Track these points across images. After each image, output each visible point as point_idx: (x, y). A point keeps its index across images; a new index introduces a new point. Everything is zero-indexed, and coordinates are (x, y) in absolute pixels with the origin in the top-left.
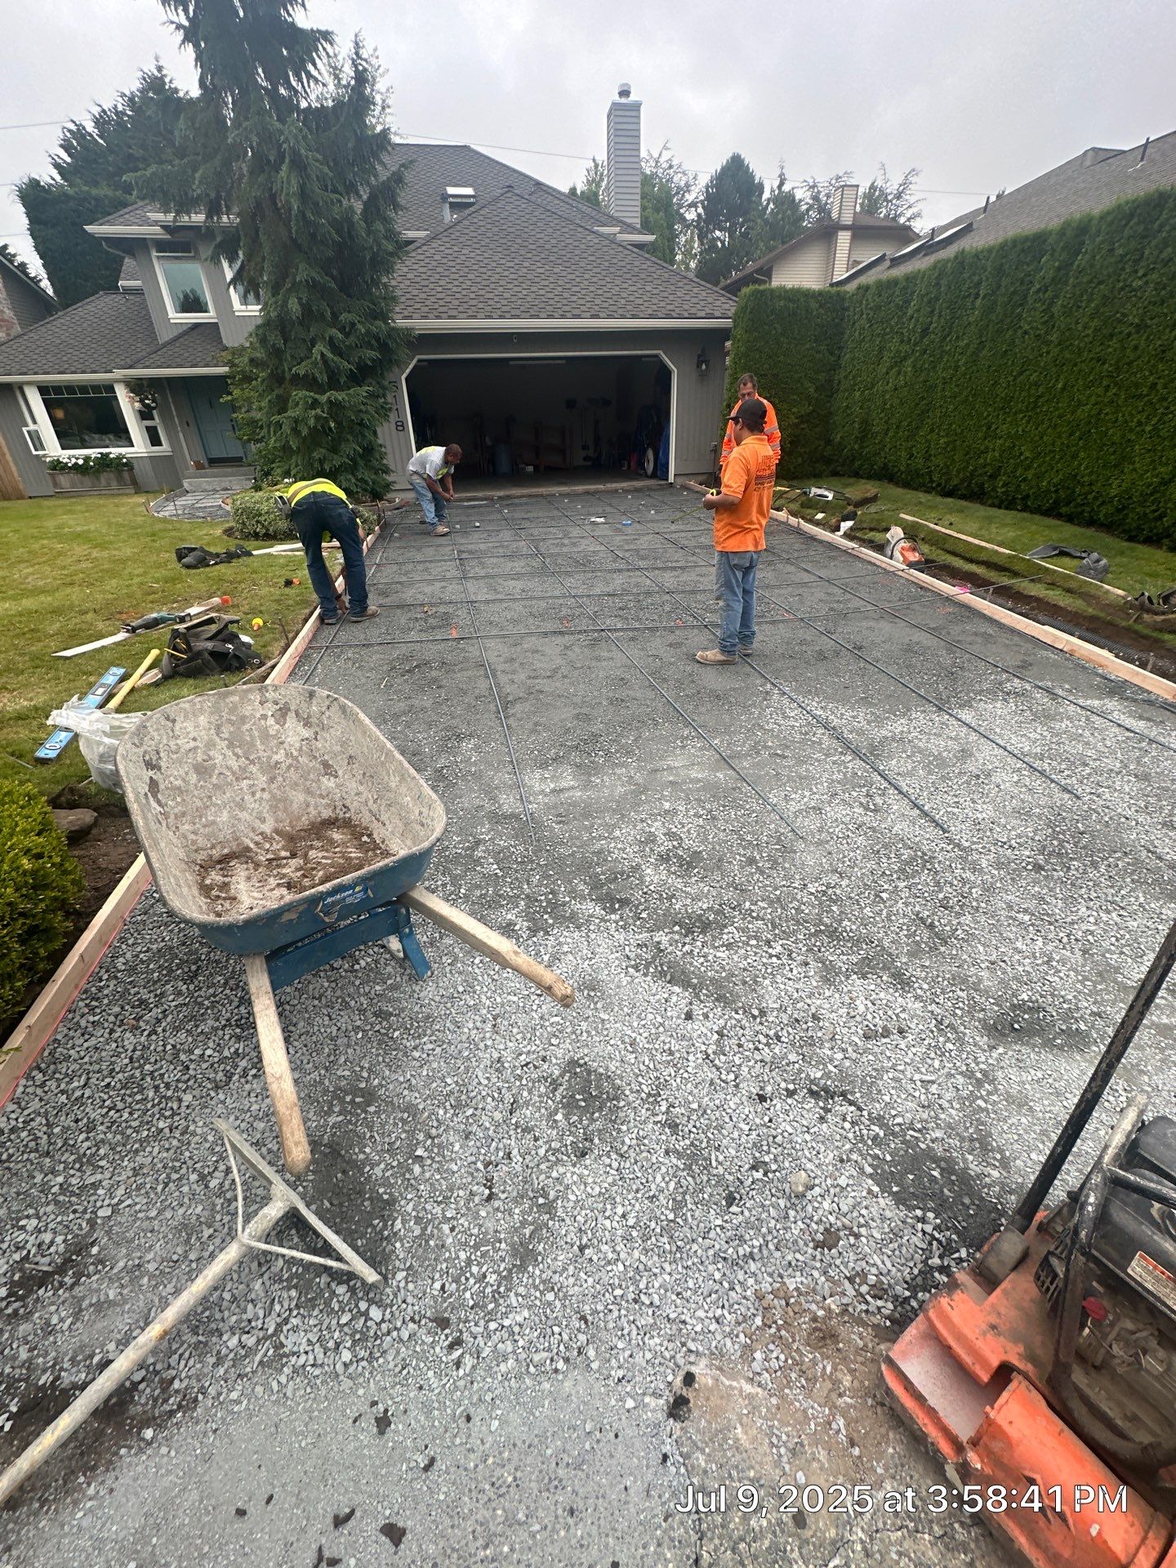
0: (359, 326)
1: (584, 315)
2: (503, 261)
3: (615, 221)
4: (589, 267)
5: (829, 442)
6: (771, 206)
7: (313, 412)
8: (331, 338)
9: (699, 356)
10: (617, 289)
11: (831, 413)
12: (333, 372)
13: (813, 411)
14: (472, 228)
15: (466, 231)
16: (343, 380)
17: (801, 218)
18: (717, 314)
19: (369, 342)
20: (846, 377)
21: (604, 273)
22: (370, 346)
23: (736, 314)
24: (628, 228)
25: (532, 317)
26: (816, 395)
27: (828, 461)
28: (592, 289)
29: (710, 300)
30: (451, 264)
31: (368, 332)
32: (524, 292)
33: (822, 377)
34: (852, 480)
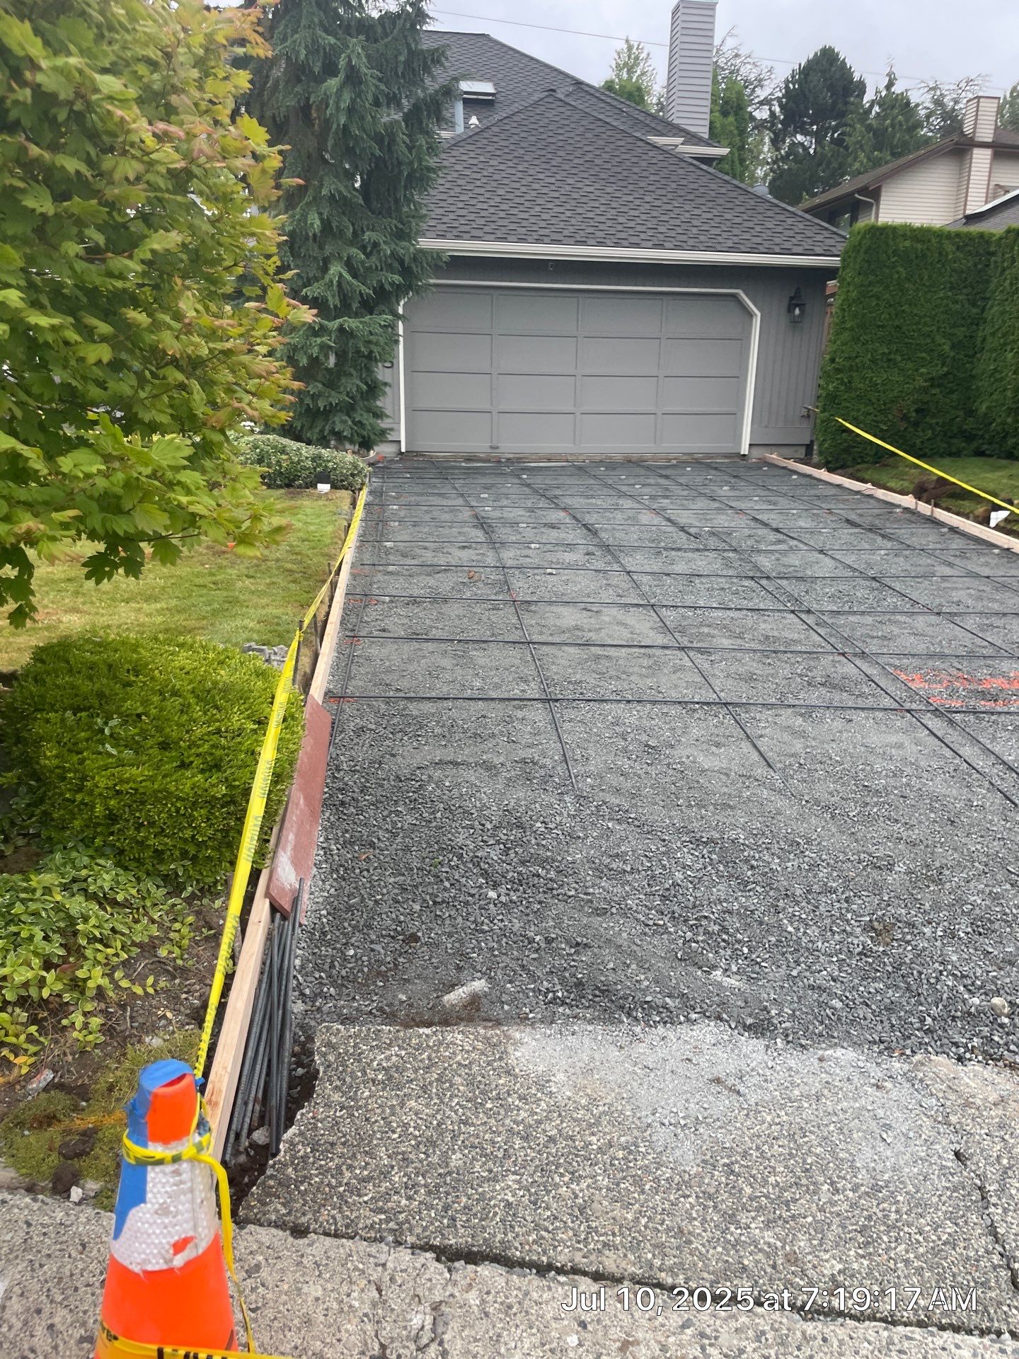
0: (384, 246)
1: (644, 244)
2: (541, 176)
3: (677, 130)
4: (651, 188)
5: (970, 413)
6: (876, 109)
7: (319, 340)
8: (349, 258)
9: (792, 299)
10: (687, 215)
11: (972, 377)
12: (345, 295)
13: (948, 373)
14: (503, 136)
15: (495, 139)
16: (355, 305)
17: (919, 125)
18: (818, 250)
19: (390, 265)
20: (993, 334)
21: (670, 196)
22: (390, 268)
23: (846, 252)
24: (692, 138)
25: (578, 243)
26: (952, 354)
27: (970, 437)
28: (655, 214)
29: (809, 234)
30: (475, 176)
31: (393, 254)
32: (568, 214)
33: (961, 332)
34: (1004, 462)
